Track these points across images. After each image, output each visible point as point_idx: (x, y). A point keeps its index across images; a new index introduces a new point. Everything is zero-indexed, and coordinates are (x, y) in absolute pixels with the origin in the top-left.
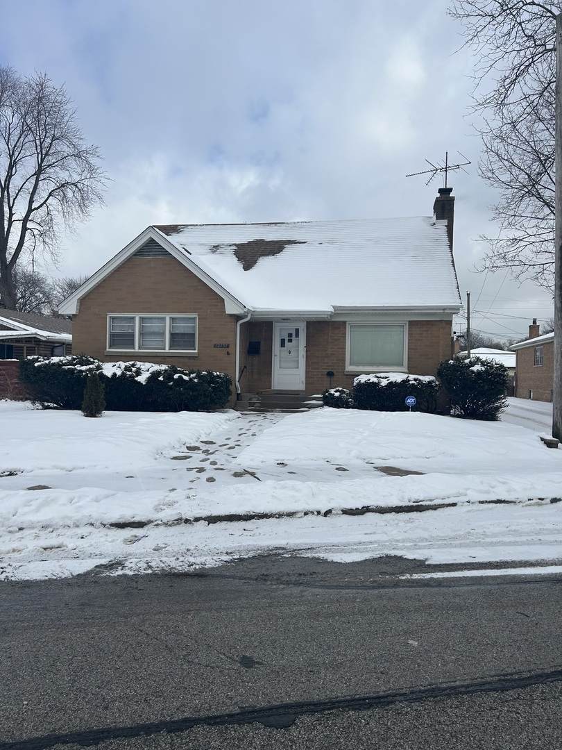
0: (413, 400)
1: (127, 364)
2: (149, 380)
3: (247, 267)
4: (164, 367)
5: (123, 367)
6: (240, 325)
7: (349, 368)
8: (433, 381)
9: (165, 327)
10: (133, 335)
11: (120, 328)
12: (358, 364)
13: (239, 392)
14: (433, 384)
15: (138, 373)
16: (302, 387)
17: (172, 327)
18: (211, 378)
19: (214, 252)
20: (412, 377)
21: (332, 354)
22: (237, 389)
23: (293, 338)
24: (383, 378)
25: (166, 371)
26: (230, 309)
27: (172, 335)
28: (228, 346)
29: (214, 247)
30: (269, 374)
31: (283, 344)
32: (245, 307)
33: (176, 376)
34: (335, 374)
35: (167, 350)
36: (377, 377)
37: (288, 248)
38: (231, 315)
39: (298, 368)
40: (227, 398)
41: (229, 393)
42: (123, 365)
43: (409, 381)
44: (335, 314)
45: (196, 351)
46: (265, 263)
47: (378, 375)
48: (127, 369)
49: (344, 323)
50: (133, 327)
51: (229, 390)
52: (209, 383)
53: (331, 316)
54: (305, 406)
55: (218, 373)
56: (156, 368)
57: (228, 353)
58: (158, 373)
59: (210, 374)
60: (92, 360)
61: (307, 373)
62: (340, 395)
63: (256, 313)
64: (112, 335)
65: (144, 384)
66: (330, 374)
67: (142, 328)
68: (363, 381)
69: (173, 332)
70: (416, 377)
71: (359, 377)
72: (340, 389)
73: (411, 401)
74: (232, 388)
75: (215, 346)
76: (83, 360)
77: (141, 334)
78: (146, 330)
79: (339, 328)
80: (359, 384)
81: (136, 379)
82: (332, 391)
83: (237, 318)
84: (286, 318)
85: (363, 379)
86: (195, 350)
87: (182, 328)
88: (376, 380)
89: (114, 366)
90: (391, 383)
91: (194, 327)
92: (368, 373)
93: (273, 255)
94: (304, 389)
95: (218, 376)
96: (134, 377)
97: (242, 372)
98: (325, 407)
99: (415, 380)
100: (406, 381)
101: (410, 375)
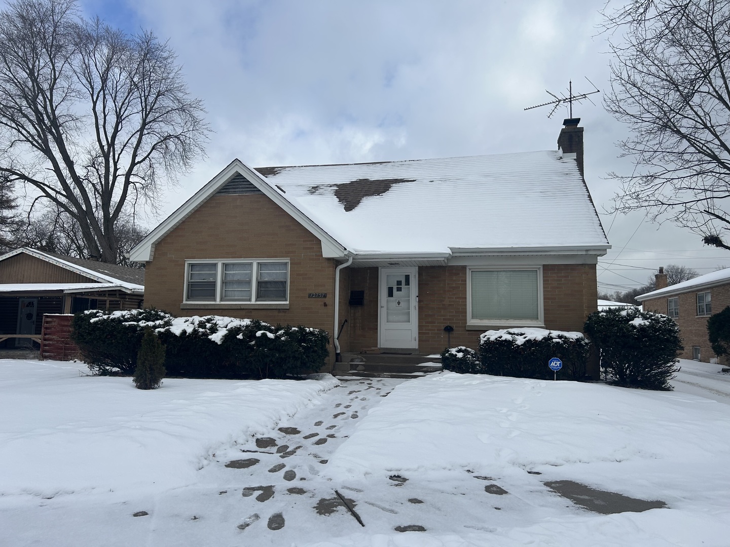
0: (558, 363)
1: (202, 319)
2: (226, 338)
3: (349, 208)
4: (247, 322)
5: (197, 323)
6: (341, 270)
7: (472, 322)
8: (582, 339)
9: (251, 274)
10: (214, 284)
11: (201, 276)
12: (482, 317)
13: (338, 351)
14: (583, 342)
15: (214, 330)
16: (414, 344)
17: (259, 275)
18: (303, 336)
19: (312, 193)
20: (555, 333)
21: (450, 305)
22: (336, 348)
23: (403, 286)
24: (518, 335)
25: (247, 326)
26: (328, 251)
27: (260, 284)
28: (325, 296)
29: (313, 188)
30: (375, 329)
31: (390, 294)
32: (345, 249)
33: (259, 334)
34: (454, 328)
35: (253, 302)
36: (510, 333)
37: (395, 187)
38: (329, 259)
39: (409, 322)
40: (323, 360)
41: (326, 353)
42: (197, 319)
43: (552, 338)
44: (453, 257)
45: (288, 302)
46: (369, 204)
47: (512, 331)
48: (201, 325)
49: (464, 268)
50: (215, 275)
51: (326, 350)
52: (300, 341)
53: (448, 259)
54: (420, 369)
55: (311, 329)
56: (236, 323)
57: (325, 305)
58: (237, 330)
59: (302, 330)
60: (162, 314)
61: (420, 327)
62: (464, 356)
63: (359, 257)
64: (190, 285)
65: (219, 343)
66: (449, 329)
67: (225, 276)
68: (492, 338)
69: (260, 281)
70: (561, 333)
71: (486, 333)
72: (463, 348)
73: (555, 364)
74: (329, 347)
75: (310, 296)
76: (151, 314)
77: (224, 283)
78: (229, 279)
79: (458, 274)
80: (488, 342)
81: (210, 337)
82: (453, 351)
83: (336, 262)
84: (394, 262)
85: (493, 335)
86: (286, 301)
87: (271, 275)
88: (509, 337)
89: (186, 321)
90: (529, 341)
91: (286, 274)
92: (497, 328)
93: (379, 195)
94: (417, 347)
95: (311, 333)
96: (208, 335)
97: (343, 326)
98: (446, 371)
99: (560, 337)
100: (548, 339)
101: (552, 331)
